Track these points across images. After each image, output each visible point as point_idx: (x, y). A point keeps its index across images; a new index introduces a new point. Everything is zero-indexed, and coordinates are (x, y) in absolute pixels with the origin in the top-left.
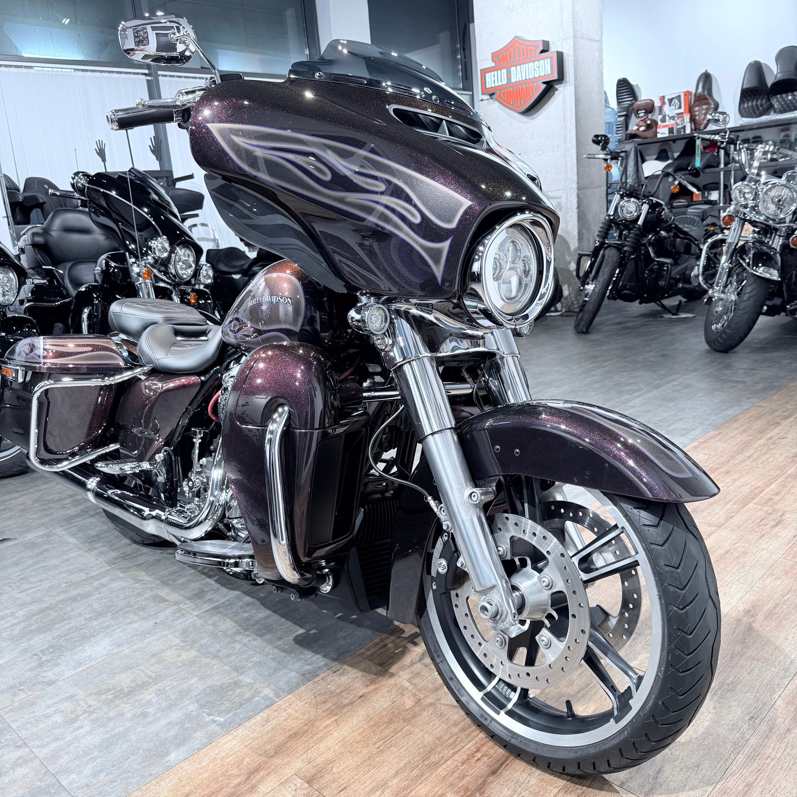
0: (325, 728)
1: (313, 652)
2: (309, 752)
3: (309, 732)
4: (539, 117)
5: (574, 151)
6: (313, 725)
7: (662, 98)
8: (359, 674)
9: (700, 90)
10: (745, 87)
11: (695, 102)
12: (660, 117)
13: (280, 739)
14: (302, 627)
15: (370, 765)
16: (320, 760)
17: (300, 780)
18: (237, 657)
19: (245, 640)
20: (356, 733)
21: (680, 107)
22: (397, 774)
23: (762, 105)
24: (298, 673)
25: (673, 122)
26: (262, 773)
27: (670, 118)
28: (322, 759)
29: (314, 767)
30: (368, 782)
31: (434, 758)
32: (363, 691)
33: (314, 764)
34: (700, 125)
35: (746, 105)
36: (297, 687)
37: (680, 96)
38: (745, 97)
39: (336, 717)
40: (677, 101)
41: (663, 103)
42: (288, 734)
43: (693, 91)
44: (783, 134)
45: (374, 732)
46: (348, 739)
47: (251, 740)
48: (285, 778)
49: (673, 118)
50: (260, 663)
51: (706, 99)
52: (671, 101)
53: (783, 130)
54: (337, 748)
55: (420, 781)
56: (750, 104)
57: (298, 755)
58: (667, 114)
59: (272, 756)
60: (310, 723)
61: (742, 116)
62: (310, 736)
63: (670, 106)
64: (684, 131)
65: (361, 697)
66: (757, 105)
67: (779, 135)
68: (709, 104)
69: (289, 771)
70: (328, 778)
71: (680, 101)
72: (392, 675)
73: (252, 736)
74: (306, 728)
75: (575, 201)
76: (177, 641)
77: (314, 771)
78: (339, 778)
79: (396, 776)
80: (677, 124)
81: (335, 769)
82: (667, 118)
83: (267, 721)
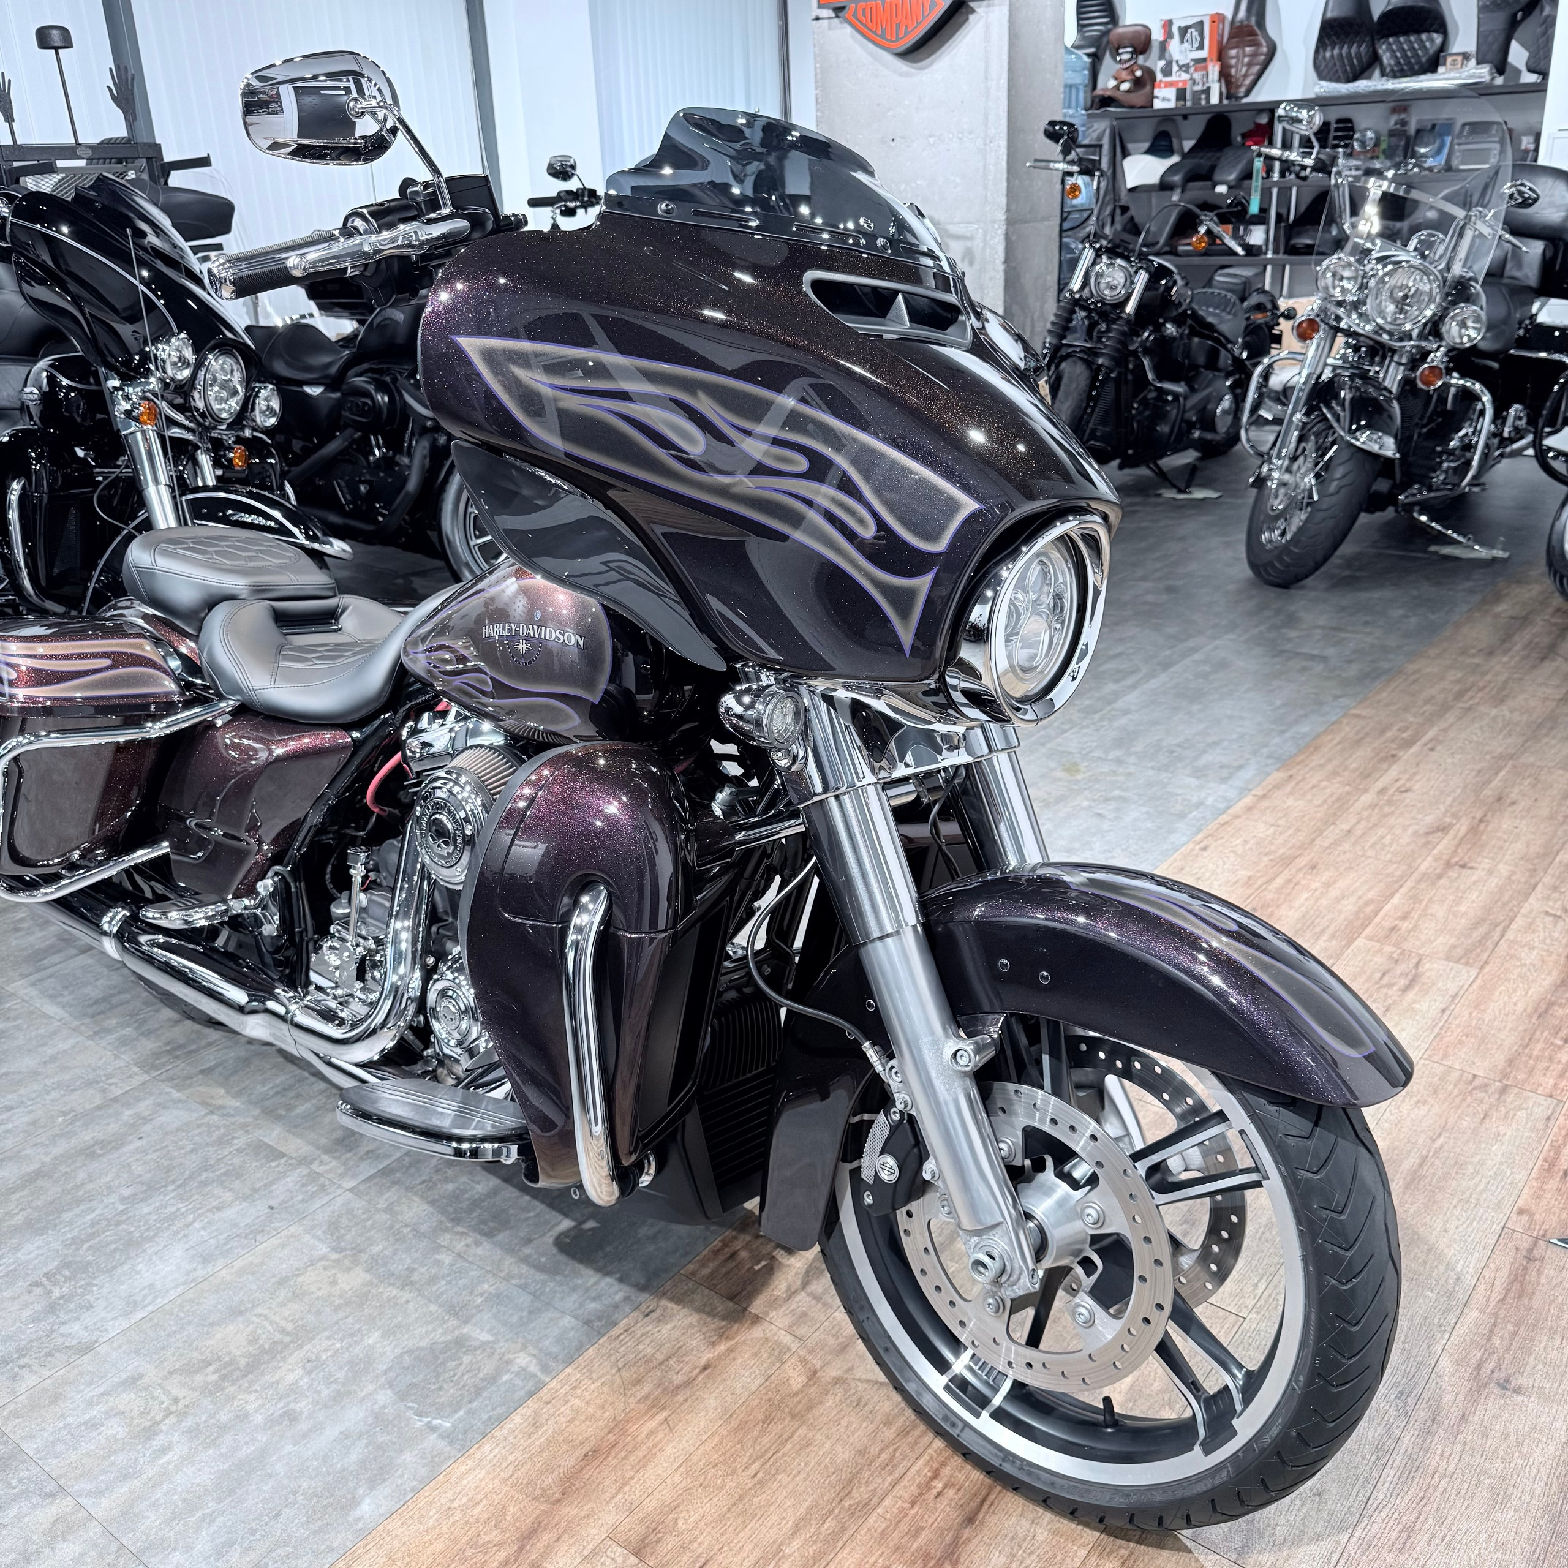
0: (648, 1437)
1: (598, 1270)
2: (626, 1489)
3: (620, 1445)
4: (935, 67)
5: (1004, 143)
6: (624, 1432)
7: (1168, 24)
8: (694, 1318)
9: (1242, 13)
10: (1329, 15)
11: (1230, 37)
12: (1162, 63)
13: (568, 1462)
14: (566, 1215)
15: (743, 1513)
16: (650, 1505)
17: (620, 1550)
18: (449, 1283)
19: (460, 1246)
20: (708, 1446)
21: (1201, 47)
22: (796, 1530)
23: (1358, 54)
24: (576, 1317)
25: (1185, 76)
26: (546, 1537)
27: (1181, 67)
28: (654, 1503)
29: (642, 1520)
30: (747, 1549)
31: (860, 1493)
32: (707, 1356)
33: (641, 1515)
34: (1239, 87)
35: (1328, 54)
36: (580, 1349)
37: (1201, 23)
38: (1329, 37)
39: (665, 1414)
40: (1195, 34)
41: (1169, 35)
42: (580, 1452)
43: (1229, 15)
44: (1394, 118)
45: (740, 1442)
46: (695, 1458)
47: (511, 1468)
48: (591, 1547)
49: (1185, 68)
50: (498, 1296)
51: (1253, 34)
52: (1184, 31)
53: (1394, 111)
54: (677, 1478)
55: (840, 1544)
56: (1336, 51)
57: (607, 1496)
58: (1175, 58)
59: (558, 1501)
60: (619, 1427)
61: (1321, 76)
62: (623, 1454)
63: (1182, 42)
64: (1208, 99)
65: (705, 1368)
66: (1349, 54)
67: (1387, 119)
68: (1257, 44)
69: (594, 1531)
70: (670, 1542)
71: (1201, 34)
72: (756, 1320)
73: (511, 1458)
74: (611, 1438)
75: (1001, 248)
76: (323, 1249)
77: (642, 1529)
78: (691, 1542)
79: (795, 1533)
80: (1194, 82)
81: (680, 1523)
82: (1175, 68)
83: (536, 1425)
